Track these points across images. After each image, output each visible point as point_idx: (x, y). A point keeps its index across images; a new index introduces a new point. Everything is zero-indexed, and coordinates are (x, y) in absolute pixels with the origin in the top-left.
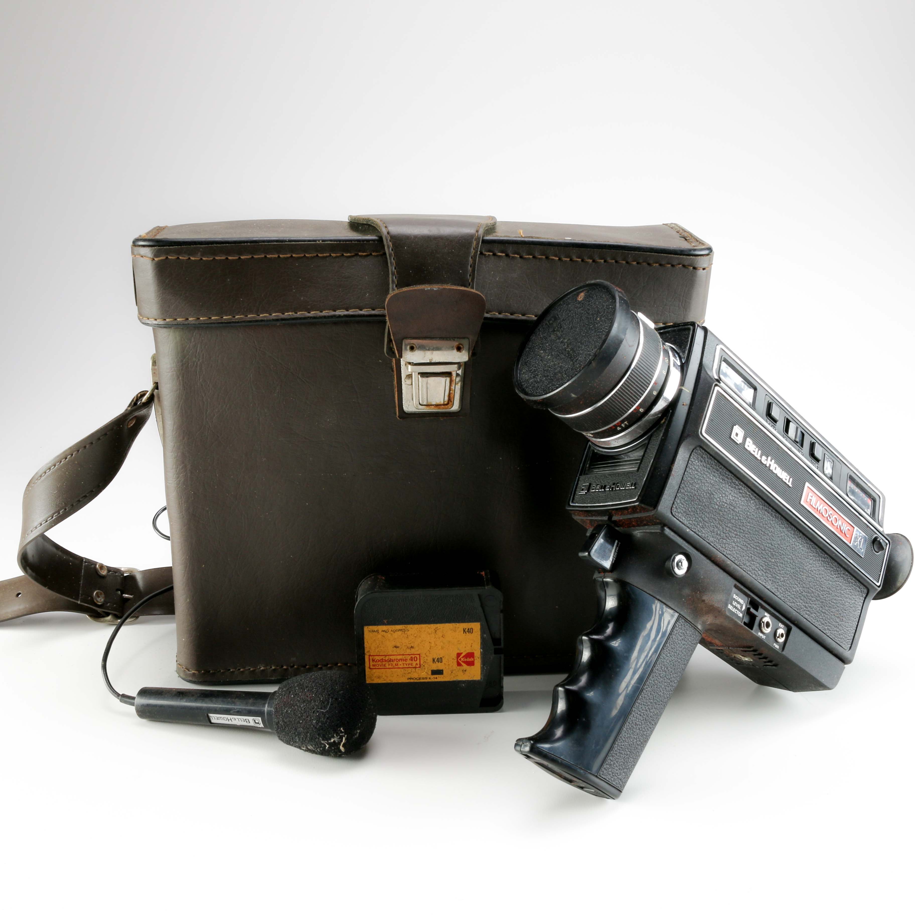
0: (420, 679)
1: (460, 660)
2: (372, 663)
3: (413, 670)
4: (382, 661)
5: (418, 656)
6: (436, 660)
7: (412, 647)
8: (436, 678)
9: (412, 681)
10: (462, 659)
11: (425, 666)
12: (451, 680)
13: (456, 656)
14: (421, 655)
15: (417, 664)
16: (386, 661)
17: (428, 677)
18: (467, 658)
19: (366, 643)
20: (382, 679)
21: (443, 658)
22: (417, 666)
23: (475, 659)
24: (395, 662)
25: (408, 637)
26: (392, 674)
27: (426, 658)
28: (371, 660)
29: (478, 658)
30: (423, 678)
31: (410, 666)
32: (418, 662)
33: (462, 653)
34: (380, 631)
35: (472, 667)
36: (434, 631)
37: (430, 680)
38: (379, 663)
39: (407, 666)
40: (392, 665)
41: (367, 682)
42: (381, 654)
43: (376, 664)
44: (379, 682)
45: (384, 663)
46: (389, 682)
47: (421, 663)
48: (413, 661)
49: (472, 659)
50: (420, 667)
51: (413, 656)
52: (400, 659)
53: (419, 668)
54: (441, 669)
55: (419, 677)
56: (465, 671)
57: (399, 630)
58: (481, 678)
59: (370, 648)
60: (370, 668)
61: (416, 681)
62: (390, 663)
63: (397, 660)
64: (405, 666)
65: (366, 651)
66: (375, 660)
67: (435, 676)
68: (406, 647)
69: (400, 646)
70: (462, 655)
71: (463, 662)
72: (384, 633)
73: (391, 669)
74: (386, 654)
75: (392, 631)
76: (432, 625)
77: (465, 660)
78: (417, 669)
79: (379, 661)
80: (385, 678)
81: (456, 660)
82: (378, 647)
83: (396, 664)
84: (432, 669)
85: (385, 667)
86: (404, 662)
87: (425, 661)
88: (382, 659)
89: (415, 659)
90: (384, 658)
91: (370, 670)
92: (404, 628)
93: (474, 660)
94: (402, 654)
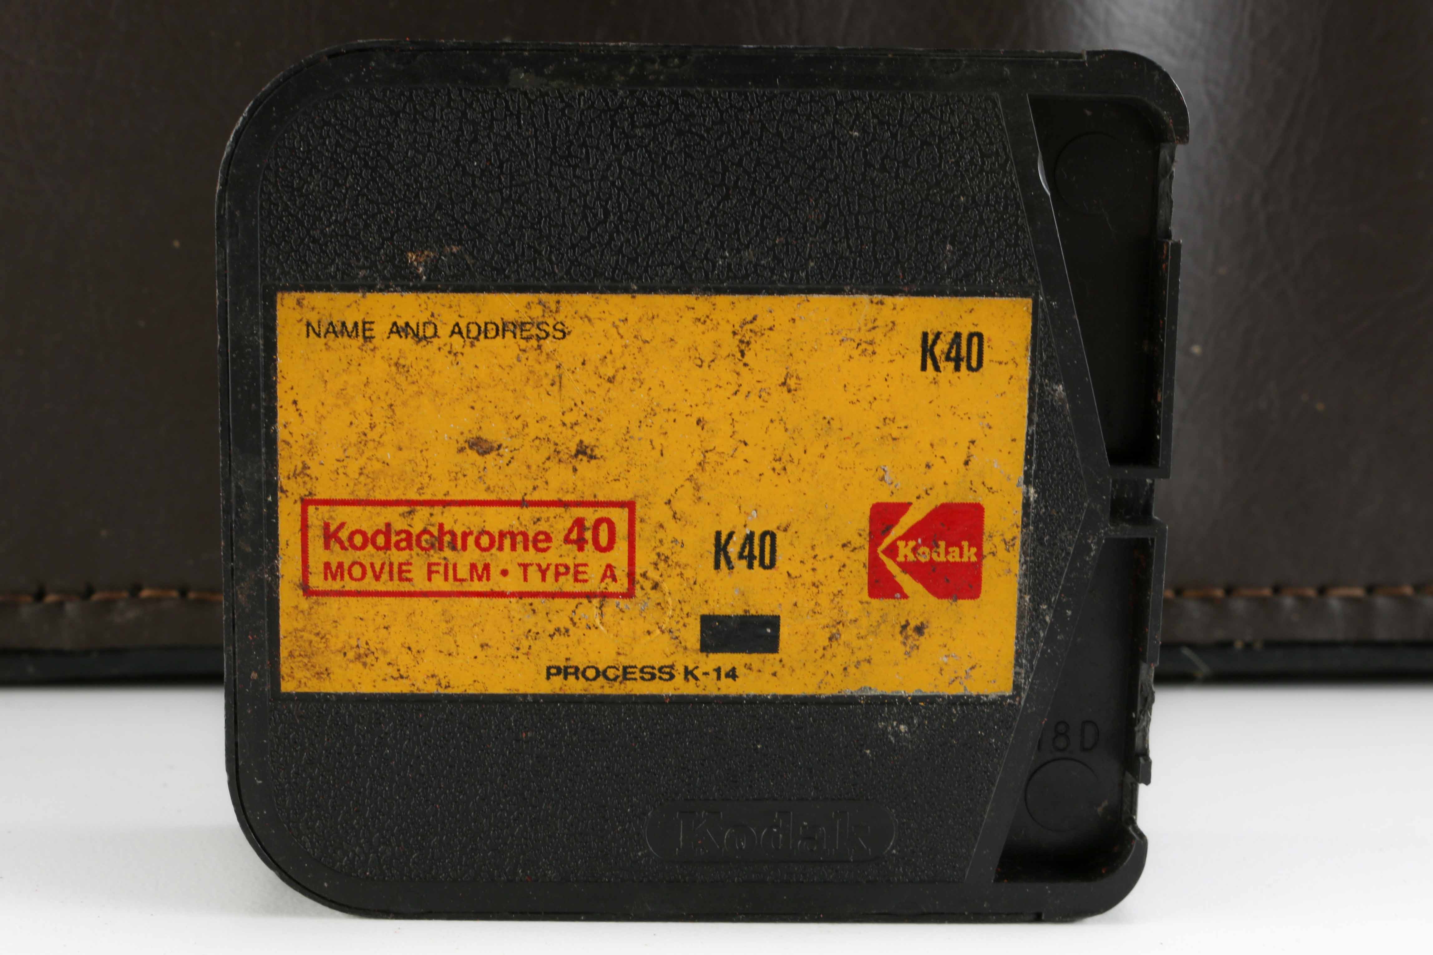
0: (626, 672)
1: (892, 551)
2: (318, 555)
3: (589, 610)
4: (387, 547)
5: (619, 517)
6: (733, 550)
7: (583, 451)
8: (732, 674)
9: (575, 686)
10: (905, 551)
11: (665, 586)
12: (827, 691)
13: (864, 524)
14: (639, 512)
15: (609, 572)
16: (409, 540)
17: (681, 661)
18: (933, 546)
19: (284, 414)
20: (382, 668)
21: (780, 536)
22: (613, 588)
23: (987, 547)
24: (473, 554)
25: (557, 382)
26: (450, 632)
27: (673, 528)
28: (315, 534)
29: (1008, 545)
30: (650, 674)
31: (567, 584)
32: (619, 556)
33: (903, 508)
34: (382, 328)
35: (965, 604)
36: (731, 345)
37: (689, 689)
38: (369, 555)
39: (550, 585)
40: (450, 571)
41: (287, 686)
42: (379, 496)
43: (347, 557)
44: (366, 688)
45: (397, 557)
46: (430, 688)
47: (643, 562)
48: (589, 547)
49: (970, 554)
50: (629, 594)
51: (590, 515)
52: (502, 535)
53: (623, 603)
54: (766, 611)
55: (625, 661)
56: (920, 630)
57: (502, 329)
58: (1017, 687)
59: (312, 450)
60: (308, 591)
61: (598, 688)
62: (435, 557)
63: (485, 541)
64: (535, 583)
65: (285, 467)
66: (344, 535)
67: (726, 660)
68: (547, 450)
69: (505, 441)
70: (907, 522)
71: (905, 567)
72: (408, 343)
73: (444, 601)
74: (413, 496)
75: (456, 330)
76: (723, 301)
77: (925, 555)
78: (611, 604)
79: (368, 540)
80: (405, 660)
81: (864, 556)
82: (363, 440)
83: (473, 567)
84: (706, 611)
85: (406, 587)
86: (531, 556)
87: (665, 550)
88: (387, 530)
89: (604, 539)
90: (399, 524)
91: (305, 604)
92: (537, 312)
93: (980, 555)
94: (518, 497)
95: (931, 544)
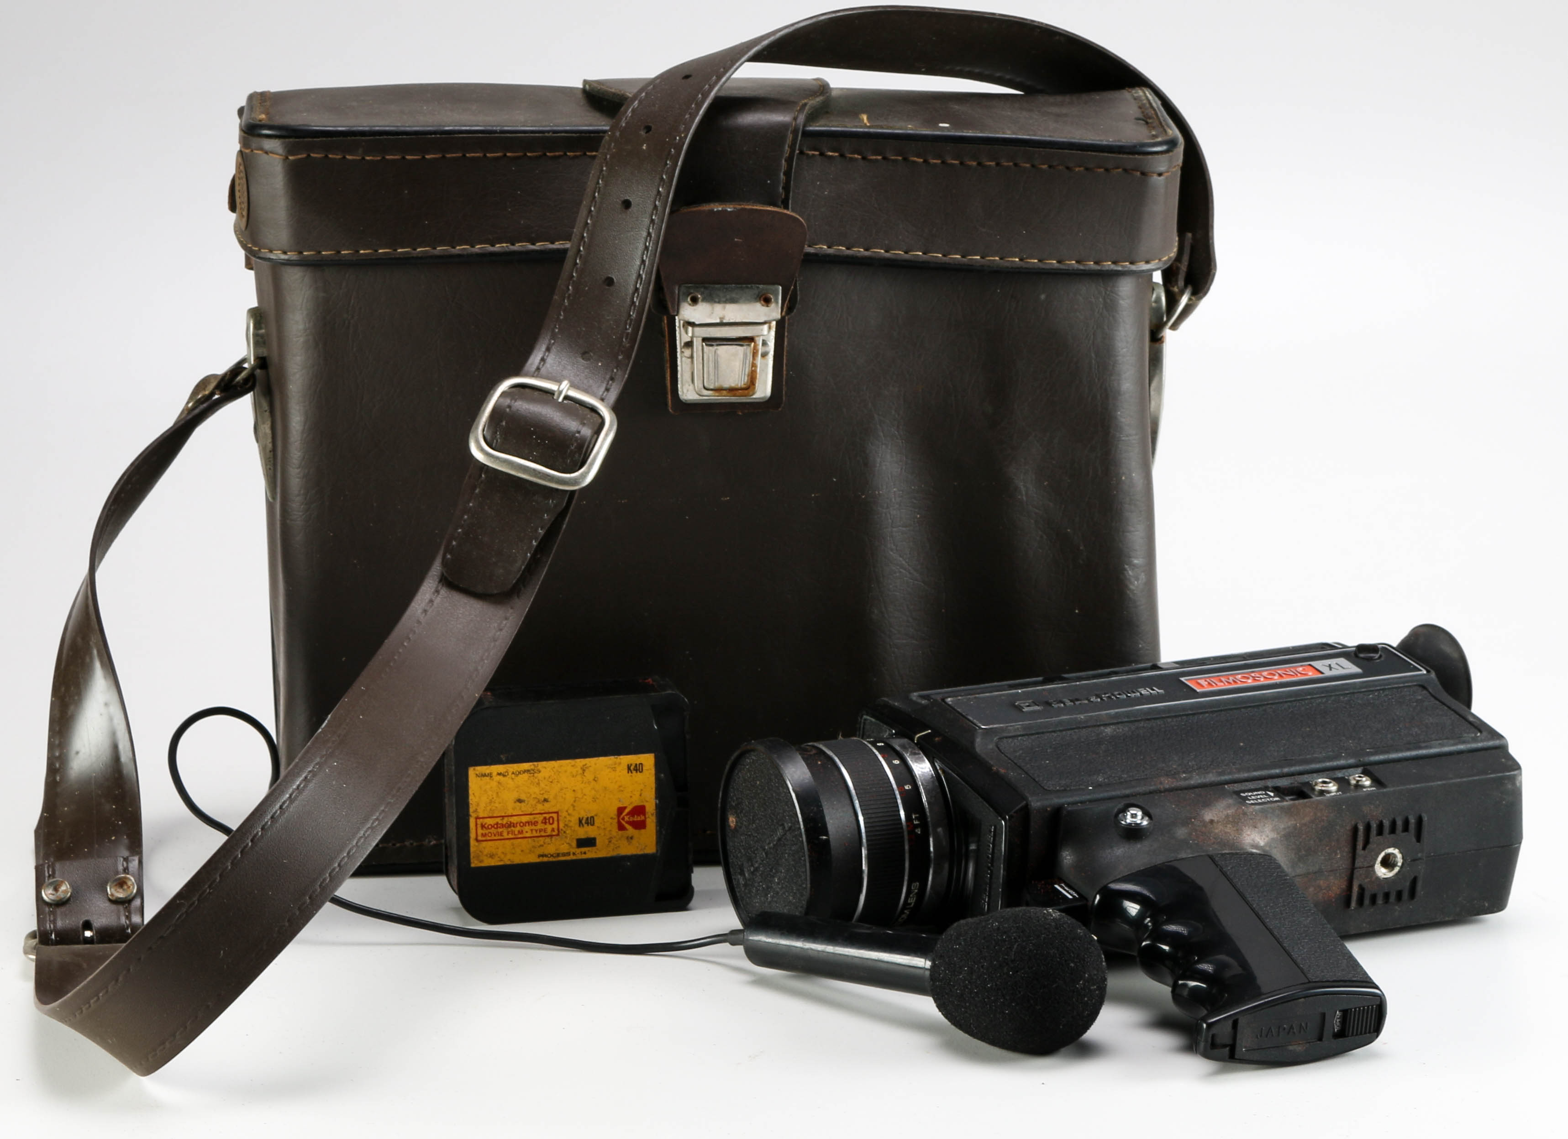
0: (558, 855)
1: (623, 819)
2: (480, 831)
3: (548, 840)
4: (497, 828)
5: (555, 816)
6: (584, 822)
7: (546, 800)
8: (585, 853)
9: (545, 859)
10: (626, 818)
11: (567, 832)
12: (609, 856)
13: (616, 812)
14: (560, 814)
15: (553, 830)
16: (503, 826)
17: (572, 851)
19: (471, 797)
20: (497, 859)
21: (595, 818)
22: (554, 833)
23: (647, 816)
24: (518, 828)
25: (538, 784)
26: (514, 848)
27: (568, 818)
28: (479, 826)
29: (652, 815)
30: (564, 855)
31: (543, 834)
32: (555, 825)
33: (625, 808)
34: (495, 774)
35: (643, 831)
36: (580, 771)
37: (574, 858)
38: (493, 830)
39: (538, 834)
40: (513, 833)
41: (473, 865)
42: (495, 815)
43: (487, 831)
44: (493, 864)
45: (500, 830)
46: (508, 863)
47: (561, 825)
48: (548, 824)
49: (643, 818)
50: (558, 835)
51: (547, 816)
52: (526, 822)
53: (557, 837)
54: (593, 836)
55: (558, 852)
56: (632, 839)
57: (524, 772)
58: (657, 851)
59: (478, 805)
60: (477, 840)
61: (551, 859)
62: (509, 829)
63: (522, 824)
64: (535, 834)
65: (471, 810)
66: (486, 826)
67: (583, 849)
68: (537, 800)
69: (526, 799)
70: (627, 811)
71: (627, 822)
72: (501, 777)
73: (512, 841)
74: (503, 815)
75: (513, 773)
76: (578, 761)
77: (631, 819)
78: (554, 839)
79: (493, 826)
80: (502, 856)
81: (616, 821)
82: (491, 802)
83: (519, 831)
84: (578, 837)
85: (502, 838)
86: (533, 827)
87: (566, 823)
88: (497, 824)
89: (551, 822)
90: (500, 822)
91: (477, 844)
92: (532, 767)
93: (645, 818)
94: (529, 813)
95: (633, 816)
